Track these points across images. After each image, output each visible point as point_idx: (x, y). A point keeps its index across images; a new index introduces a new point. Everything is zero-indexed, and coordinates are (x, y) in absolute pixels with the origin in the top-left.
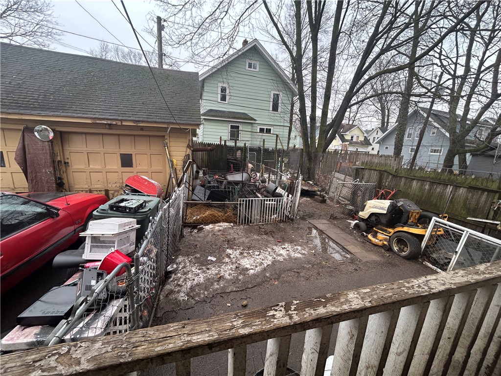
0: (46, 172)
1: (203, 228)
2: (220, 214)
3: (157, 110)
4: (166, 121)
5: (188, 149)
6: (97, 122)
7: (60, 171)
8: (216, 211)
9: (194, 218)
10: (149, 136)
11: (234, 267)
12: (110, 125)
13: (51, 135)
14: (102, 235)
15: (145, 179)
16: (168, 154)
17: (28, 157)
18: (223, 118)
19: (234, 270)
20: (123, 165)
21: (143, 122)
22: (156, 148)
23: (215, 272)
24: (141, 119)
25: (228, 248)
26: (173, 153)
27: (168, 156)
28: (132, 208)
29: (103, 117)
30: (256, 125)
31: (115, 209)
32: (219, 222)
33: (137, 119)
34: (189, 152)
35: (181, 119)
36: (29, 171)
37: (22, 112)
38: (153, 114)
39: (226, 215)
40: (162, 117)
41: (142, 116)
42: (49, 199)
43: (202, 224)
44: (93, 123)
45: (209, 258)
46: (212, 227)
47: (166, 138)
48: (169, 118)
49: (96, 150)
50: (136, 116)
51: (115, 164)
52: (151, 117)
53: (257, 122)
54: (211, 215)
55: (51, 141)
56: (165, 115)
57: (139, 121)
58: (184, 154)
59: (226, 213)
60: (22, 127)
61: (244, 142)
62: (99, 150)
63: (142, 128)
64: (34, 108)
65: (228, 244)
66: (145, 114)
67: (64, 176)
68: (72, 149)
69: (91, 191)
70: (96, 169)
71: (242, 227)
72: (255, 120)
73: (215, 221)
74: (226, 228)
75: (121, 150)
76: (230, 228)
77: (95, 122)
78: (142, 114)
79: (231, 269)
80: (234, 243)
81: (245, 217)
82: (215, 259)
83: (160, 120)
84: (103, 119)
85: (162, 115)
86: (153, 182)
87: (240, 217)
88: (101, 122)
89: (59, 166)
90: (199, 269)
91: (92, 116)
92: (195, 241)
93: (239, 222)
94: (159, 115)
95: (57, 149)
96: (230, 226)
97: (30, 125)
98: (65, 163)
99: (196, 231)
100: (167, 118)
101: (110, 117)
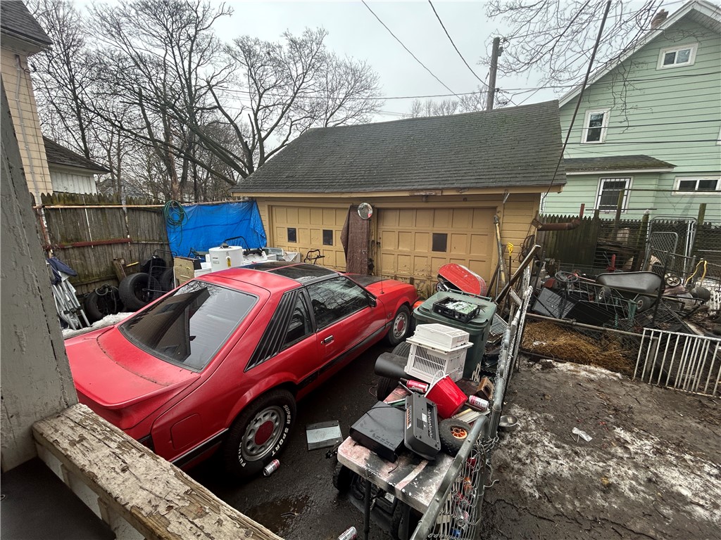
0: (361, 253)
1: (554, 367)
2: (591, 348)
3: (489, 170)
4: (504, 184)
5: (533, 227)
6: (416, 194)
7: (372, 251)
8: (582, 341)
9: (536, 343)
10: (474, 209)
11: (642, 475)
12: (427, 196)
13: (371, 212)
14: (433, 348)
15: (465, 270)
16: (498, 234)
17: (350, 235)
18: (589, 171)
19: (642, 483)
20: (436, 248)
21: (469, 188)
22: (481, 225)
23: (595, 467)
24: (468, 185)
25: (619, 426)
26: (506, 234)
27: (499, 238)
28: (464, 315)
29: (423, 187)
30: (672, 176)
31: (440, 311)
32: (589, 363)
33: (462, 186)
34: (534, 230)
35: (529, 179)
36: (349, 250)
37: (352, 190)
38: (484, 177)
39: (606, 353)
40: (498, 180)
41: (469, 181)
42: (367, 283)
43: (550, 357)
44: (411, 196)
45: (575, 431)
46: (572, 368)
47: (498, 210)
48: (509, 179)
49: (407, 228)
50: (461, 182)
51: (425, 246)
52: (482, 181)
53: (675, 170)
54: (570, 345)
55: (369, 219)
56: (503, 176)
57: (464, 188)
58: (525, 235)
59: (605, 350)
60: (348, 206)
61: (645, 212)
62: (411, 228)
63: (465, 199)
64: (361, 185)
65: (616, 416)
66: (473, 178)
67: (375, 259)
68: (386, 227)
69: (396, 278)
70: (404, 252)
71: (646, 387)
72: (671, 166)
73: (579, 358)
74: (604, 379)
75: (435, 229)
76: (615, 381)
77: (413, 194)
78: (470, 178)
79: (635, 478)
80: (632, 419)
81: (657, 370)
82: (590, 438)
83: (494, 184)
84: (422, 190)
85: (497, 176)
86: (476, 275)
87: (641, 365)
88: (419, 194)
89: (373, 245)
90: (558, 447)
91: (410, 187)
92: (540, 385)
93: (639, 375)
94: (493, 177)
95: (373, 227)
96: (615, 378)
97: (355, 203)
98: (377, 243)
99: (538, 366)
100: (505, 180)
101: (429, 187)
